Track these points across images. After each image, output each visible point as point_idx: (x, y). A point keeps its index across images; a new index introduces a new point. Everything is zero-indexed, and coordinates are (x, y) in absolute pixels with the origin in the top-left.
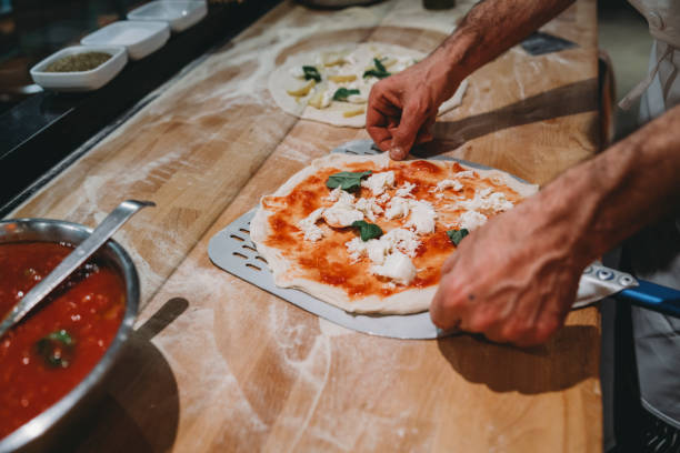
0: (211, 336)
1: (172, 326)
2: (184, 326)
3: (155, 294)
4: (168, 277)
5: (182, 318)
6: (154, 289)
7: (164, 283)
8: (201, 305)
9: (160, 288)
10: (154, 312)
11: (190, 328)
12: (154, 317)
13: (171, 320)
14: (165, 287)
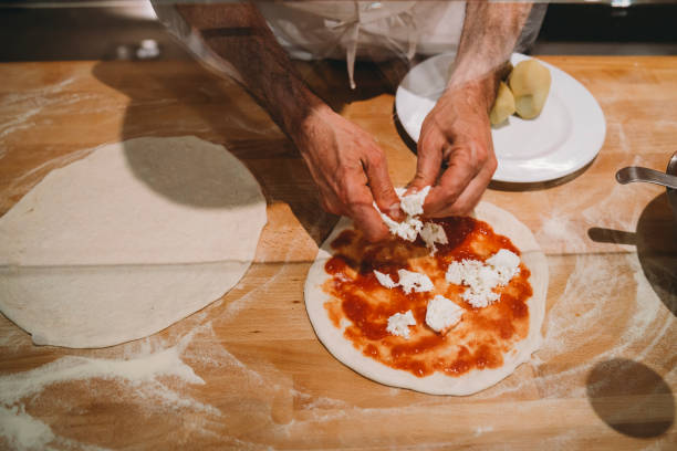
0: (603, 203)
1: (612, 227)
2: (606, 221)
3: (595, 254)
4: (574, 255)
5: (601, 225)
6: (591, 258)
7: (580, 255)
8: (584, 221)
9: (588, 254)
10: (611, 245)
11: (607, 217)
12: (615, 242)
13: (609, 231)
14: (585, 251)
